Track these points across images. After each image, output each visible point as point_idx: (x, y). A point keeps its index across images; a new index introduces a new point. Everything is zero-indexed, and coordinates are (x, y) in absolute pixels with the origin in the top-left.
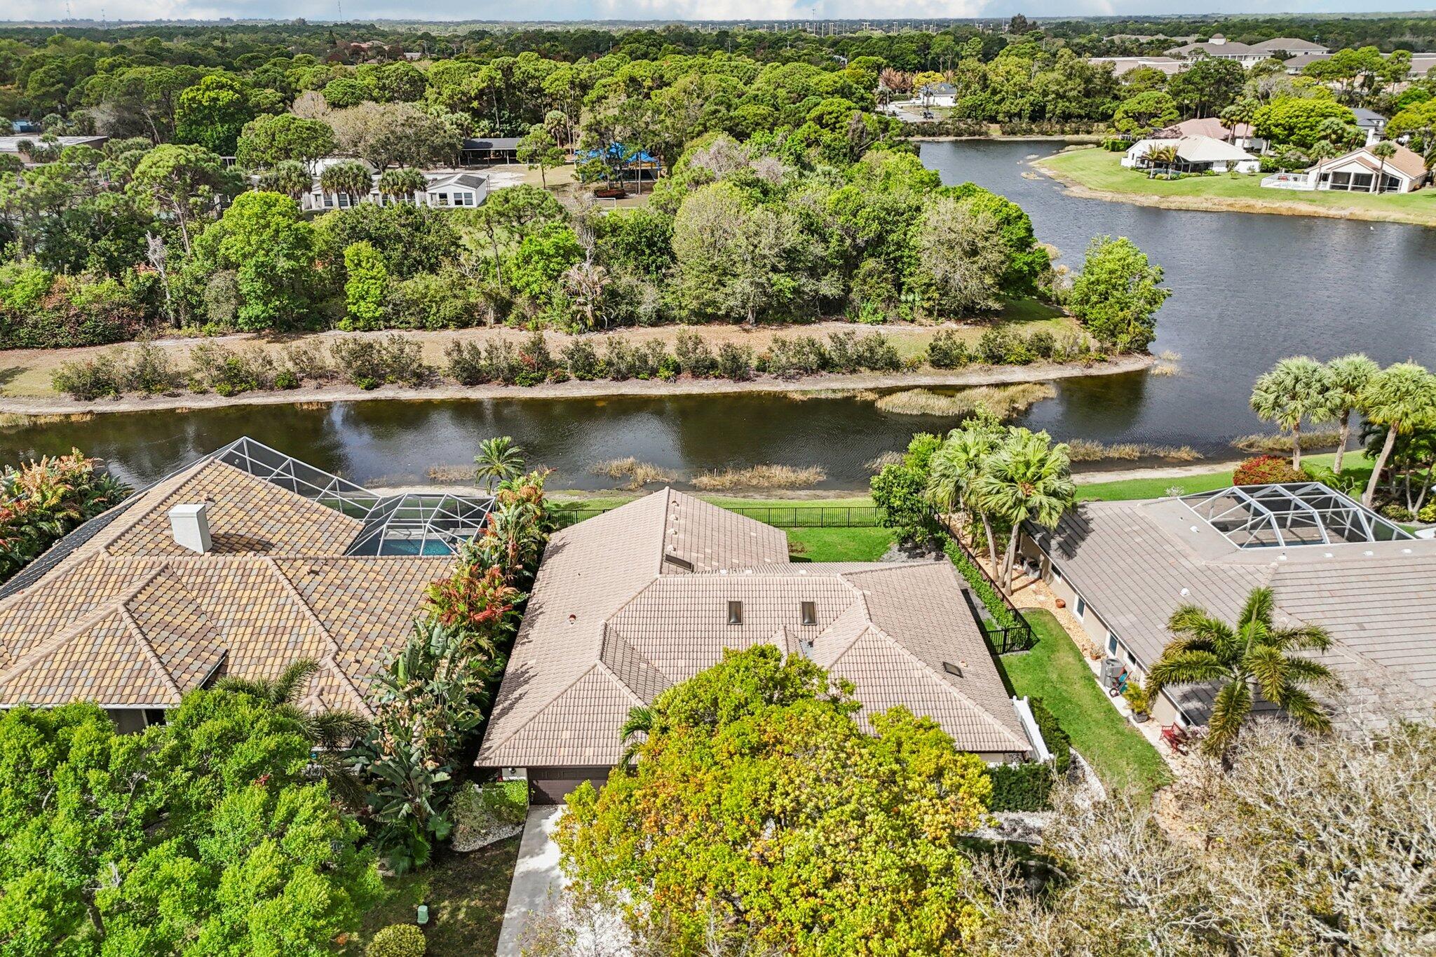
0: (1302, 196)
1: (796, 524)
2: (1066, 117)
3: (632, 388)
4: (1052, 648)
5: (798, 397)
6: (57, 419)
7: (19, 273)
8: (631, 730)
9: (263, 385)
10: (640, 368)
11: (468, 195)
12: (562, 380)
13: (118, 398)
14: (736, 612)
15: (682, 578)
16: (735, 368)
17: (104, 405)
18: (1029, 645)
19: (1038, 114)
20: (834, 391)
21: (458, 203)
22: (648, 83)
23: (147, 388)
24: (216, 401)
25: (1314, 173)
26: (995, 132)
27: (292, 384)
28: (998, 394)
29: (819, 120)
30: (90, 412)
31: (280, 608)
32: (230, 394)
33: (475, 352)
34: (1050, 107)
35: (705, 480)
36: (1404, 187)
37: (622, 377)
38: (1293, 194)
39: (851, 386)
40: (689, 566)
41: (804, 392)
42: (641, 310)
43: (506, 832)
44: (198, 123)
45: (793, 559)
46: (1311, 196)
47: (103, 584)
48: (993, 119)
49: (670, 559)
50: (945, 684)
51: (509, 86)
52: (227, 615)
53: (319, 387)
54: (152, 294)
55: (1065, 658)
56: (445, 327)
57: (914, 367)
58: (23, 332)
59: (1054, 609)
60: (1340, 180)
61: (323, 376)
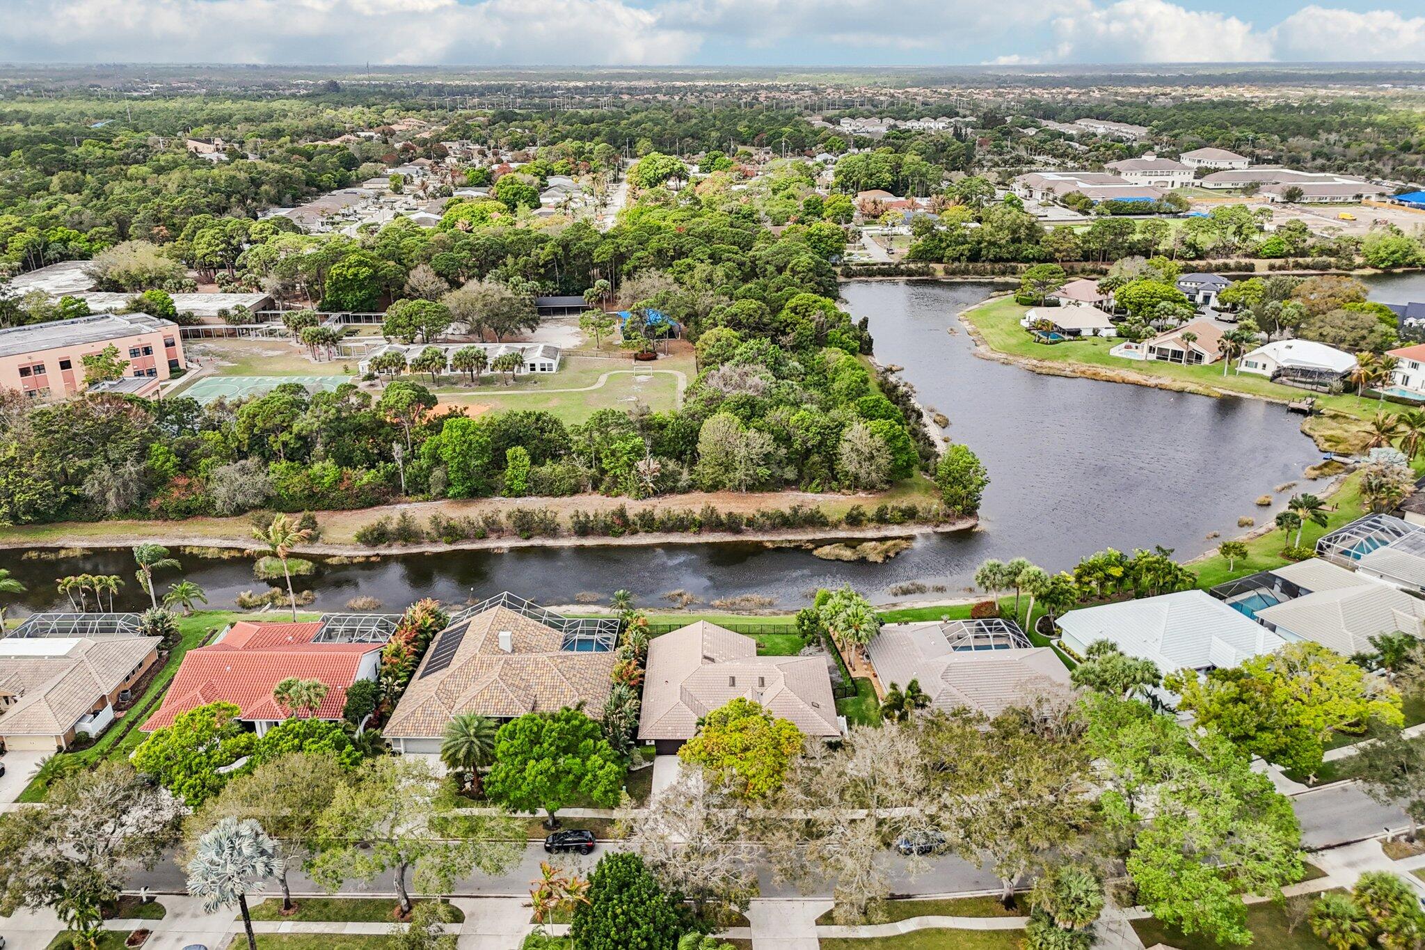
0: (1134, 365)
1: (762, 632)
2: (997, 260)
3: (675, 538)
4: (866, 695)
5: (770, 545)
6: (361, 560)
7: (324, 469)
8: (698, 724)
9: (466, 537)
10: (681, 525)
11: (550, 365)
12: (635, 532)
13: (390, 546)
14: (733, 681)
15: (711, 666)
16: (733, 525)
17: (383, 550)
18: (855, 694)
19: (975, 256)
20: (790, 541)
21: (543, 369)
22: (671, 253)
23: (406, 540)
24: (443, 548)
25: (1146, 344)
26: (939, 270)
27: (483, 537)
28: (882, 547)
29: (794, 310)
30: (378, 555)
31: (553, 678)
32: (450, 543)
33: (587, 516)
34: (984, 252)
35: (717, 602)
36: (1206, 361)
37: (669, 530)
38: (1129, 363)
39: (799, 537)
40: (713, 660)
41: (773, 542)
42: (679, 484)
43: (648, 764)
44: (342, 289)
45: (759, 654)
46: (1141, 365)
47: (481, 667)
48: (939, 260)
49: (706, 657)
50: (812, 712)
51: (567, 255)
52: (533, 681)
53: (499, 538)
54: (393, 477)
55: (871, 700)
56: (563, 495)
57: (835, 526)
58: (327, 502)
59: (872, 678)
60: (1162, 355)
61: (499, 532)
